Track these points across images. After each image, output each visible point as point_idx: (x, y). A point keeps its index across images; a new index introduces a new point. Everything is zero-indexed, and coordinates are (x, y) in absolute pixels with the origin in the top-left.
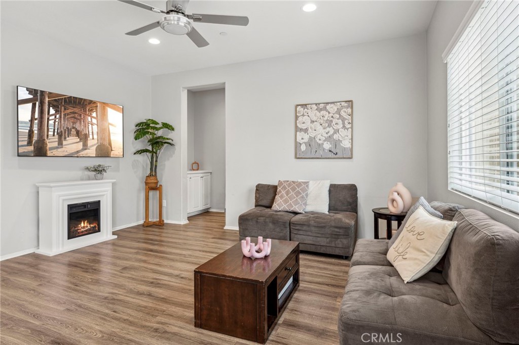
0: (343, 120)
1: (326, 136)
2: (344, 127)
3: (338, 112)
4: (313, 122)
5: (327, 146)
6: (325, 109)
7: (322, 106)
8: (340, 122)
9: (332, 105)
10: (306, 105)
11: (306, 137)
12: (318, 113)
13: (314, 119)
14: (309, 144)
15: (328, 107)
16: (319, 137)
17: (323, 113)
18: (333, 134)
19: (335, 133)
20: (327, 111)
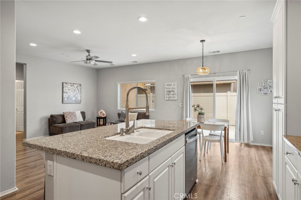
0: (79, 90)
1: (74, 95)
2: (79, 93)
3: (77, 87)
4: (69, 90)
5: (74, 99)
6: (73, 86)
7: (72, 84)
8: (78, 91)
9: (75, 85)
10: (67, 83)
11: (67, 95)
12: (71, 87)
13: (70, 89)
14: (68, 98)
15: (74, 85)
16: (71, 95)
17: (72, 87)
18: (76, 95)
19: (76, 94)
20: (74, 86)
